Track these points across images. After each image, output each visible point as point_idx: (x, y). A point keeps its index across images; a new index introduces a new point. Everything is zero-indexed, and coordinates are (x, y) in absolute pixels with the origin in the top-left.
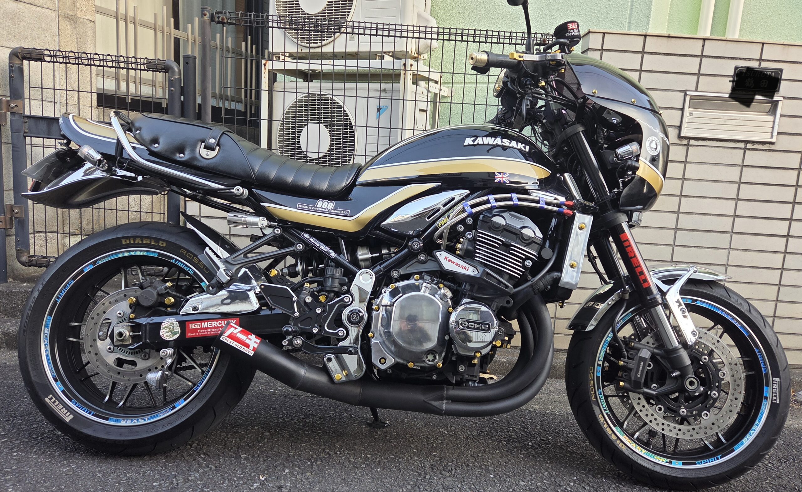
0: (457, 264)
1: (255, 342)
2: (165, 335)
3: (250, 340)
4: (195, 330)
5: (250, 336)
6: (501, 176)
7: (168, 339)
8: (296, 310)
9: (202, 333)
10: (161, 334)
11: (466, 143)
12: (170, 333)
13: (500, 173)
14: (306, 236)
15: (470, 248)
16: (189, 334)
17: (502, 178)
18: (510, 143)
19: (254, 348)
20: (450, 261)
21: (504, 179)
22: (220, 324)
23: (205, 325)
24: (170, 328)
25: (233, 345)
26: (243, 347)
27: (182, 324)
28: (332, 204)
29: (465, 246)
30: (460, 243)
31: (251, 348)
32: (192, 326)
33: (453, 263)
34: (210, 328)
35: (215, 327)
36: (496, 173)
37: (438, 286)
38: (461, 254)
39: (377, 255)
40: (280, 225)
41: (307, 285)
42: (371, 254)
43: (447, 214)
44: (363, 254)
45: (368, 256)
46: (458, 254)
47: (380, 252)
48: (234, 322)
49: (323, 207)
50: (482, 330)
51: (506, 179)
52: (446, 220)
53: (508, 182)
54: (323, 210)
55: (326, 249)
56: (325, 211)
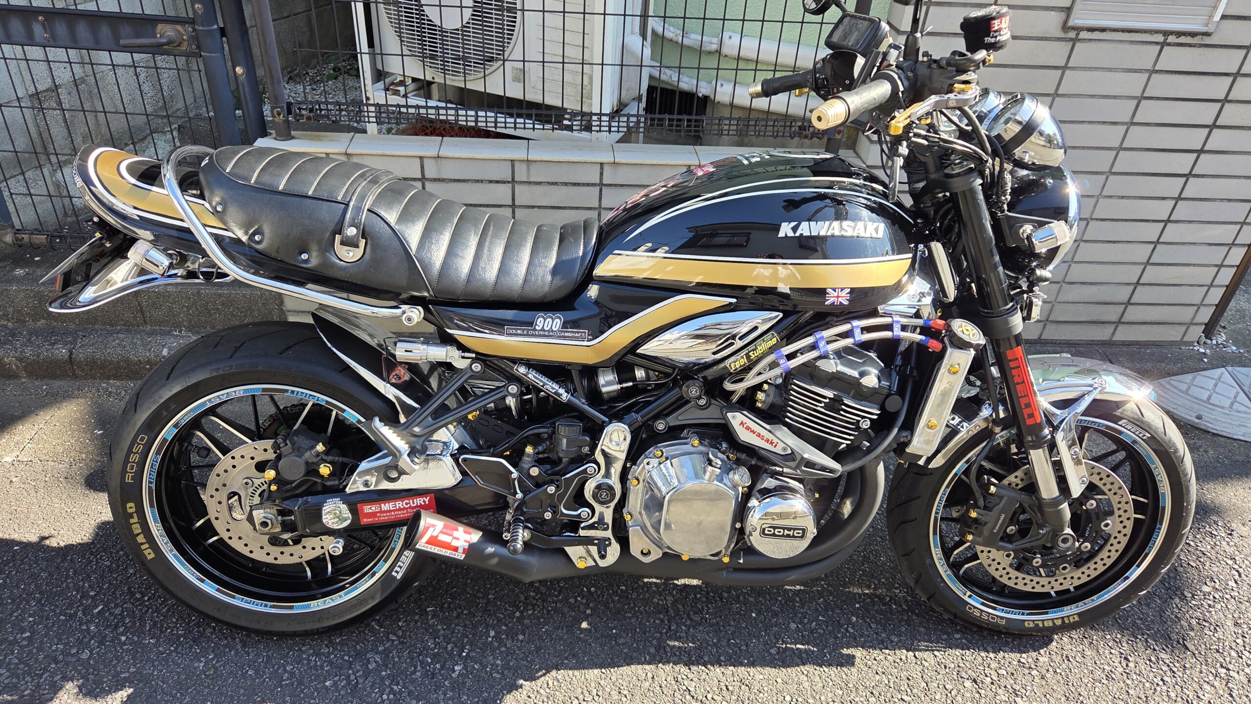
0: (759, 435)
1: (466, 541)
2: (330, 522)
3: (458, 539)
4: (373, 514)
5: (456, 534)
6: (836, 294)
7: (335, 526)
8: (518, 491)
9: (384, 518)
10: (324, 521)
11: (781, 234)
12: (337, 520)
13: (834, 290)
14: (522, 370)
15: (778, 400)
16: (365, 520)
17: (838, 297)
18: (854, 228)
19: (464, 549)
20: (748, 428)
21: (840, 299)
22: (407, 504)
23: (386, 507)
24: (335, 514)
25: (436, 551)
26: (449, 551)
27: (353, 506)
28: (558, 320)
29: (771, 398)
30: (762, 391)
31: (460, 550)
32: (368, 509)
33: (754, 432)
34: (394, 511)
35: (400, 509)
36: (829, 290)
37: (728, 457)
38: (763, 407)
39: (631, 384)
40: (481, 357)
41: (529, 450)
42: (620, 382)
43: (745, 351)
44: (608, 384)
45: (617, 387)
46: (758, 408)
47: (634, 379)
48: (427, 500)
49: (546, 328)
50: (794, 536)
51: (844, 299)
52: (743, 361)
53: (846, 303)
54: (547, 333)
55: (553, 388)
56: (550, 334)
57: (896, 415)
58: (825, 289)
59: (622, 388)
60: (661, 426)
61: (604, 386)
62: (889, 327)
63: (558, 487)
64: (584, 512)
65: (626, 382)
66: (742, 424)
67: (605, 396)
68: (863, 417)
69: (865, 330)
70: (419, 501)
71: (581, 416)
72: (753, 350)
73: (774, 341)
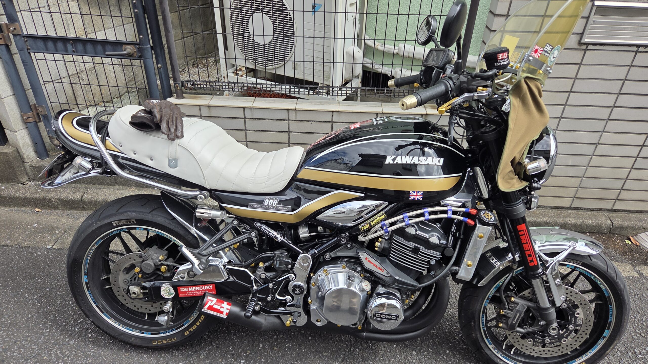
0: (375, 265)
1: (227, 309)
2: (165, 295)
3: (223, 308)
4: (185, 292)
5: (223, 305)
6: (415, 194)
7: (167, 297)
8: (254, 286)
9: (190, 294)
10: (162, 294)
11: (387, 162)
12: (168, 294)
13: (414, 192)
14: (259, 224)
15: (386, 246)
16: (181, 295)
17: (416, 196)
18: (426, 160)
19: (226, 313)
20: (369, 261)
21: (417, 197)
22: (201, 288)
23: (191, 289)
24: (167, 291)
25: (212, 313)
26: (219, 314)
27: (175, 288)
28: (276, 201)
29: (383, 246)
30: (378, 242)
31: (225, 313)
32: (182, 289)
33: (372, 263)
34: (195, 291)
35: (198, 291)
36: (411, 192)
37: (360, 275)
38: (379, 250)
39: (314, 234)
40: (237, 218)
41: (261, 265)
42: (310, 233)
43: (368, 221)
44: (304, 233)
45: (307, 235)
46: (376, 251)
47: (317, 231)
48: (211, 287)
49: (269, 205)
50: (391, 319)
51: (419, 197)
52: (367, 226)
53: (421, 199)
54: (270, 207)
55: (274, 235)
56: (271, 208)
57: (451, 258)
58: (409, 191)
59: (310, 236)
60: (328, 257)
61: (301, 234)
62: (445, 212)
63: (274, 285)
64: (289, 297)
65: (313, 233)
66: (366, 259)
67: (302, 239)
68: (431, 259)
69: (431, 213)
70: (207, 287)
71: (289, 250)
72: (372, 221)
73: (383, 217)
